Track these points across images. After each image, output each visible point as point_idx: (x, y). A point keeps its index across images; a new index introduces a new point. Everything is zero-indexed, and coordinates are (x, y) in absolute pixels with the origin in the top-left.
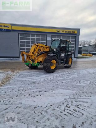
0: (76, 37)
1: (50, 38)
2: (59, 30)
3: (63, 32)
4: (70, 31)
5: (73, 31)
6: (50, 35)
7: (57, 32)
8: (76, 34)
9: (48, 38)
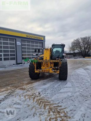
0: (42, 43)
1: (19, 42)
2: (29, 35)
3: (32, 38)
4: (38, 37)
5: (40, 37)
6: (20, 39)
7: (26, 37)
8: (43, 40)
9: (17, 42)
